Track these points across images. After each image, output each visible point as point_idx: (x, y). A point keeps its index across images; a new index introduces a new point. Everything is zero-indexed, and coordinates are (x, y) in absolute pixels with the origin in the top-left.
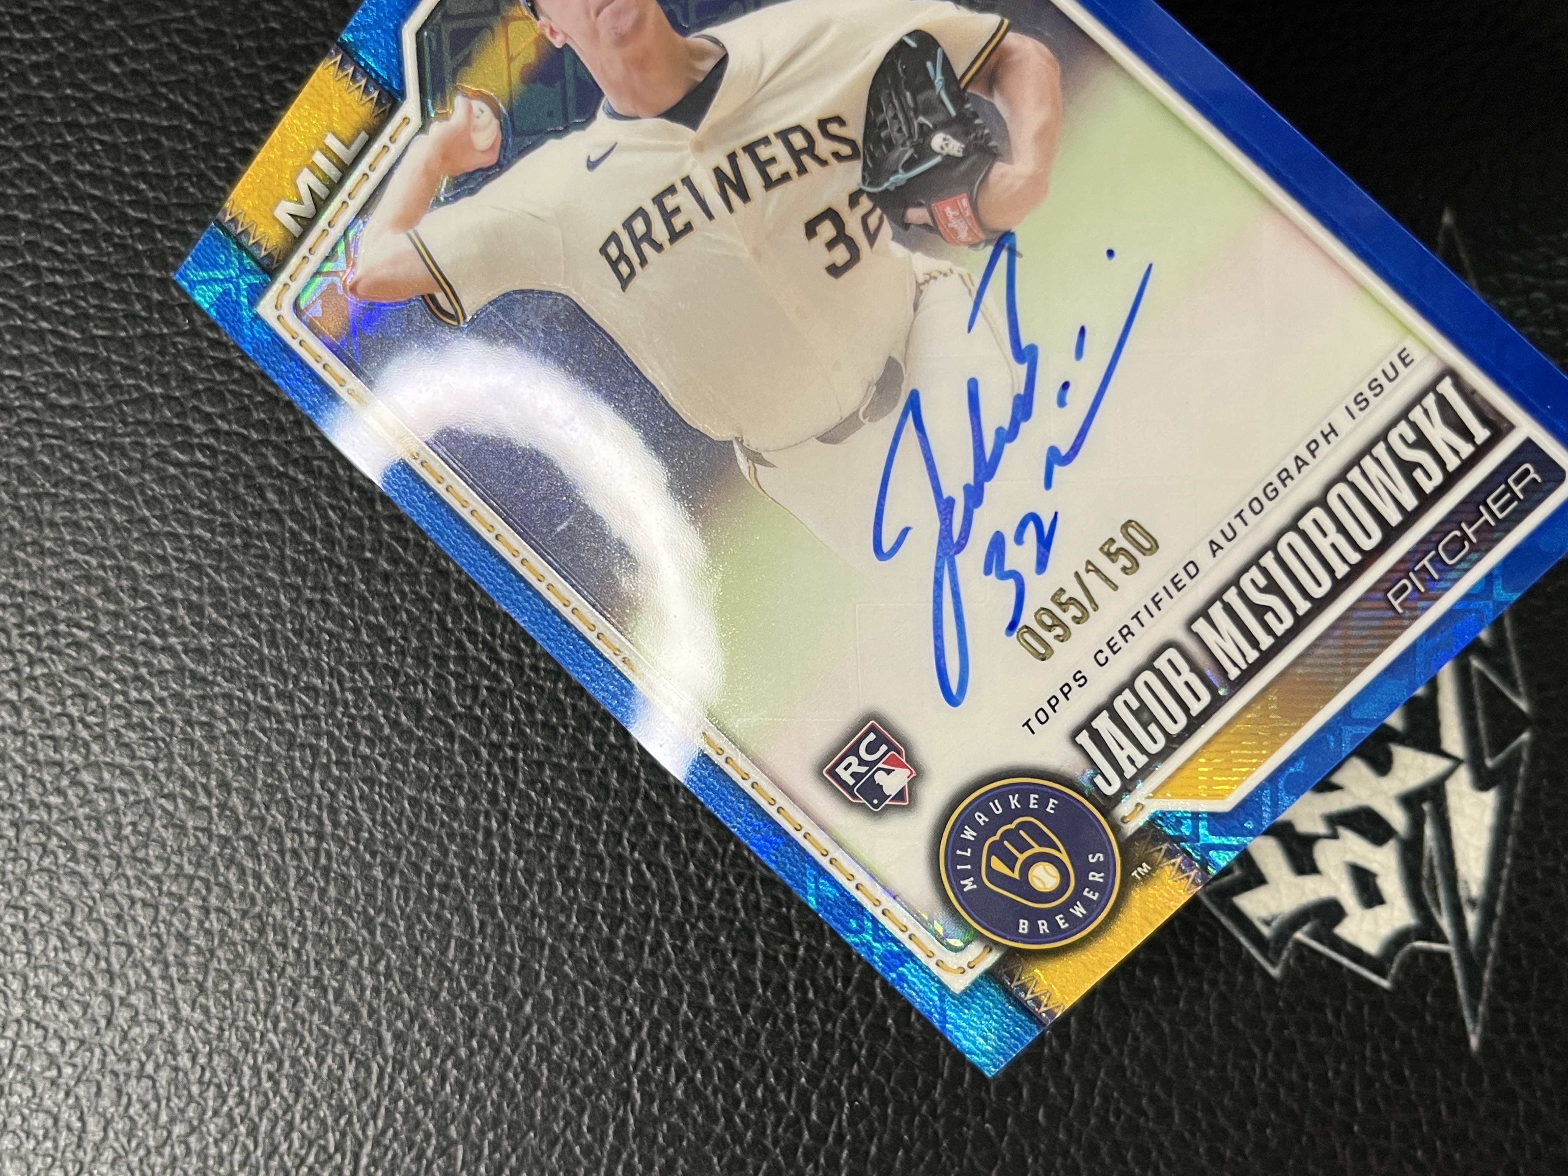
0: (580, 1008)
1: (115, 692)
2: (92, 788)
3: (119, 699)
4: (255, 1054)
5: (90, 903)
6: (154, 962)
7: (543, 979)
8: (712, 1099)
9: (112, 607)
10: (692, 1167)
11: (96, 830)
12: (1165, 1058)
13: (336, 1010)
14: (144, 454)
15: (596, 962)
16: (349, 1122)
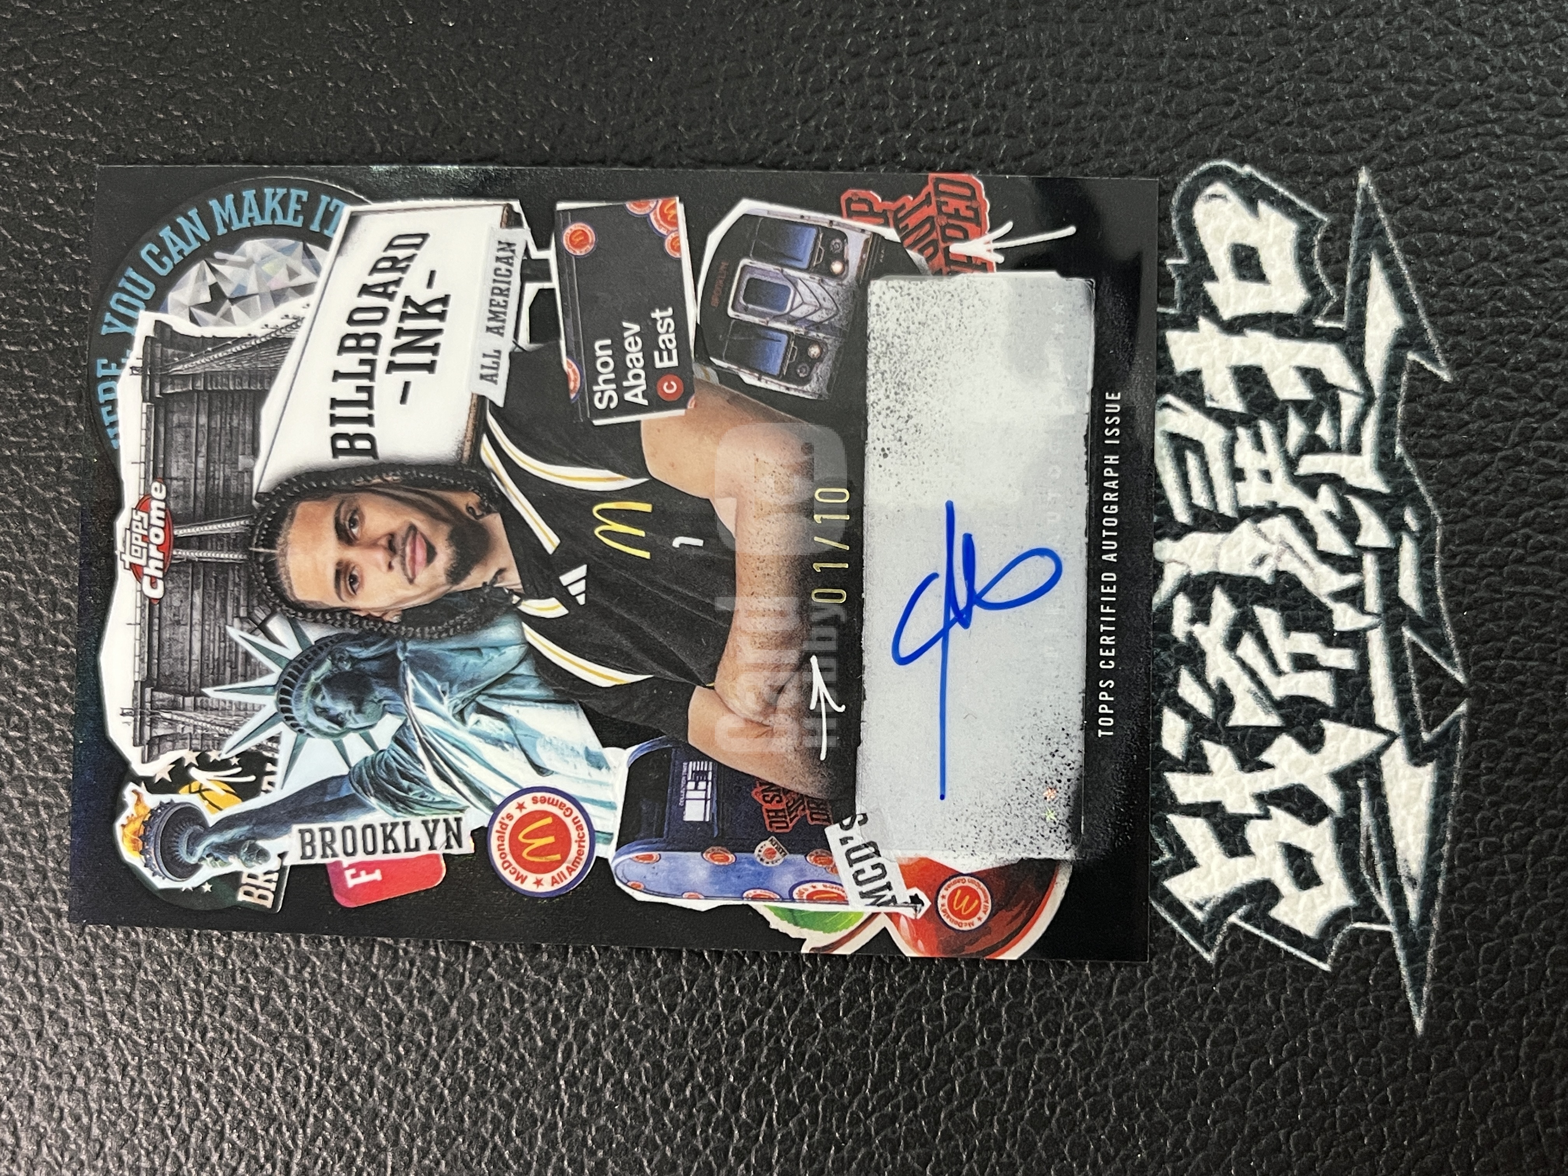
0: (506, 1011)
1: (37, 704)
2: (16, 803)
3: (41, 712)
4: (184, 1063)
5: (17, 917)
6: (82, 975)
7: (467, 981)
8: (640, 1100)
9: (32, 621)
10: (622, 1169)
11: (22, 845)
12: (1101, 1049)
13: (262, 1019)
14: (58, 468)
15: (520, 963)
16: (279, 1131)
